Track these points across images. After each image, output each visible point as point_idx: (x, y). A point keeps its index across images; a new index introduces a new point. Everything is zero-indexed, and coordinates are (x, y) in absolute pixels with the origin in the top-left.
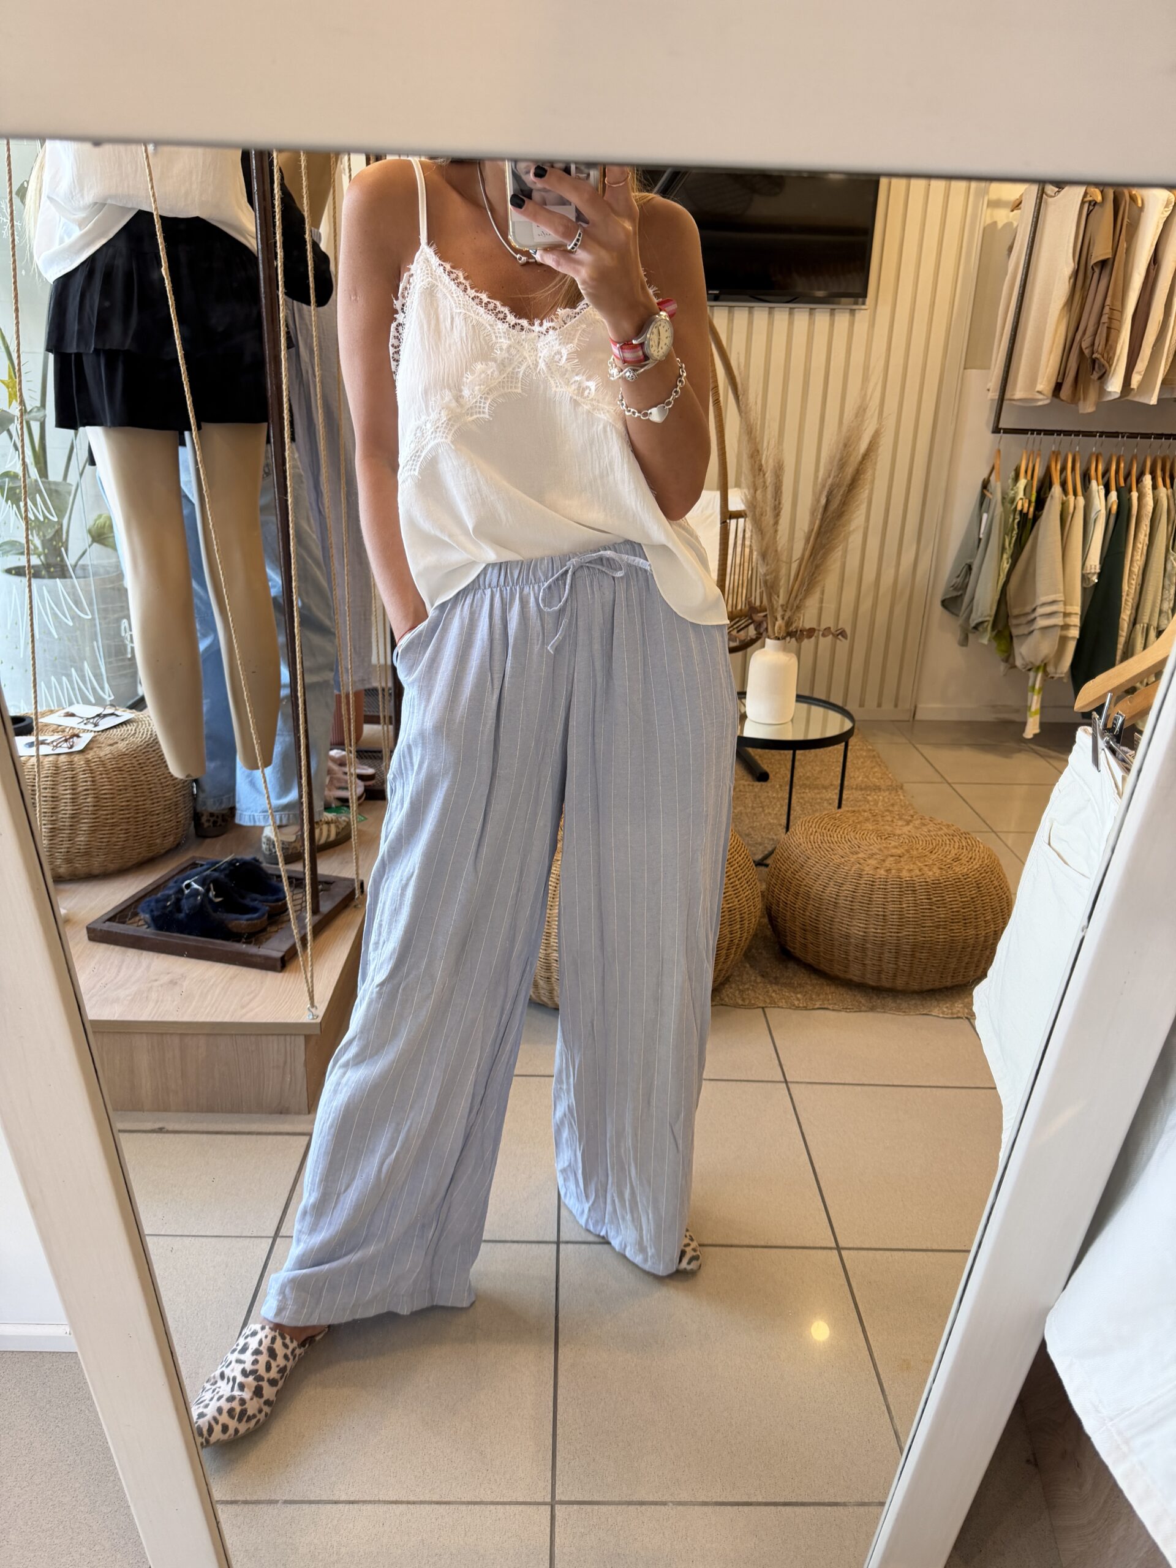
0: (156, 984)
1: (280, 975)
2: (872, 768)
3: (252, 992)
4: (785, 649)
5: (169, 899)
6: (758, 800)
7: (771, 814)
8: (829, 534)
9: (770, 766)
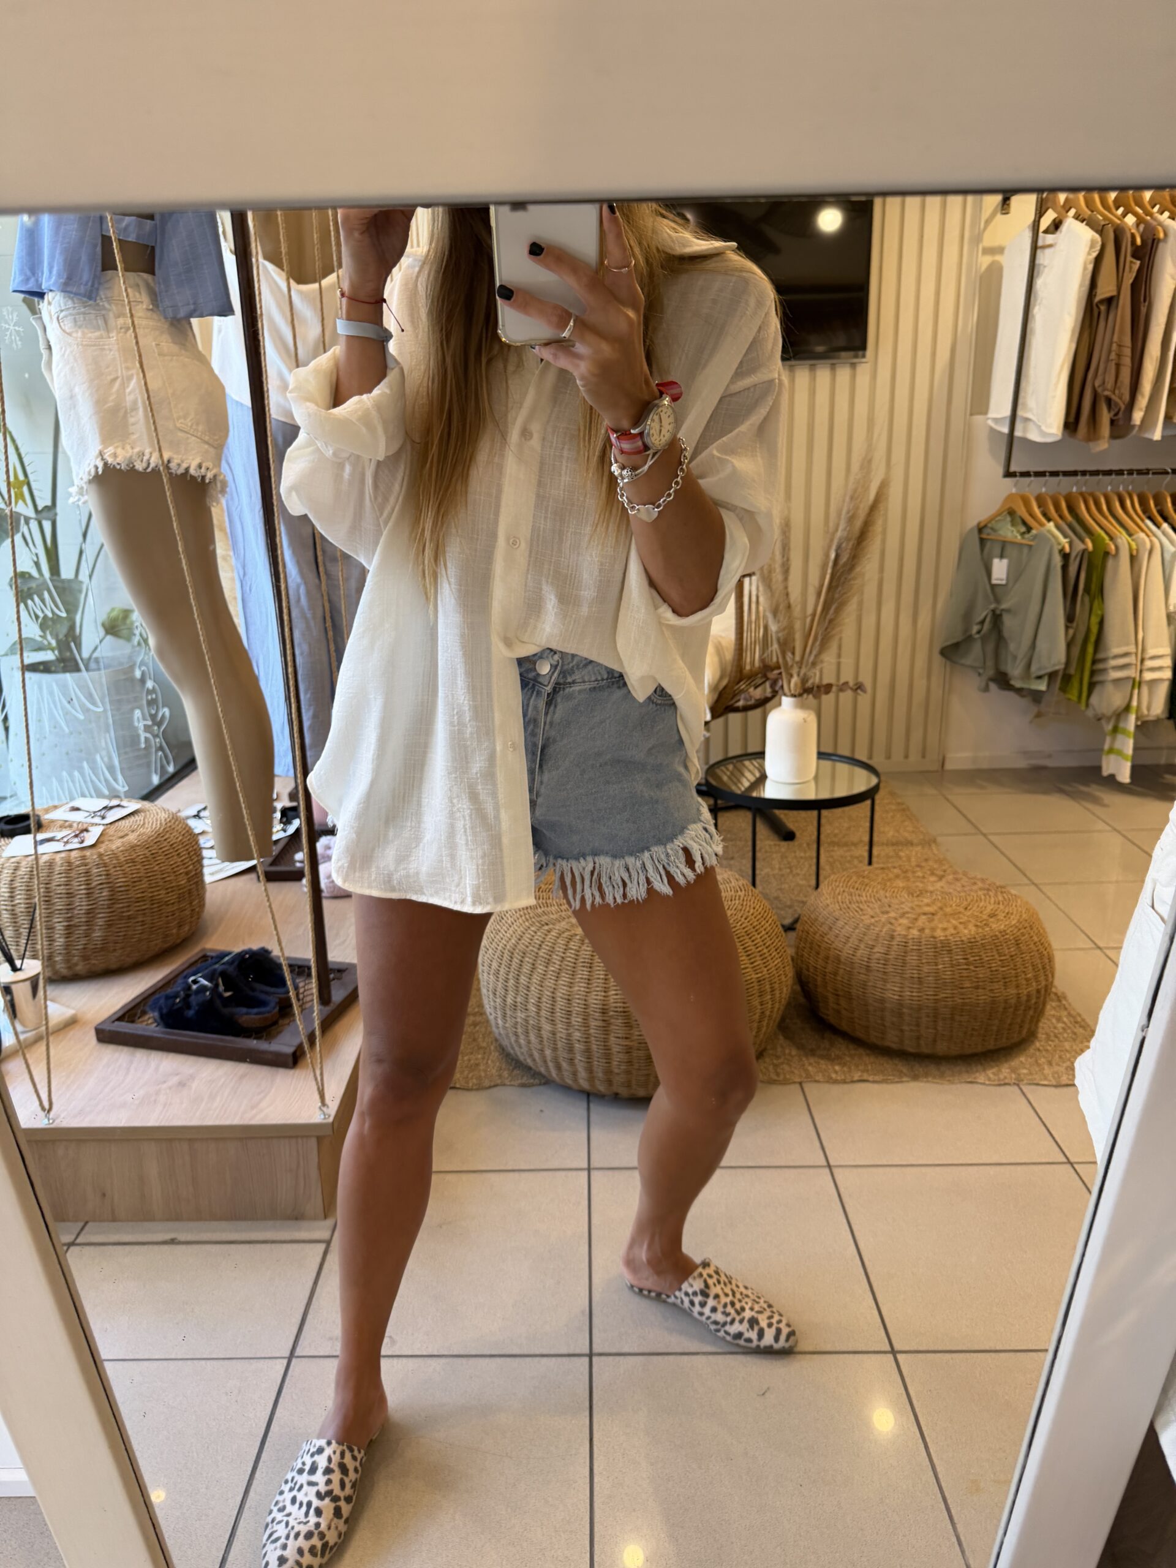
0: (164, 1086)
1: (291, 1072)
2: (903, 821)
3: (262, 1091)
4: (802, 706)
5: (176, 996)
6: (785, 862)
7: (798, 874)
8: (840, 588)
9: (795, 827)
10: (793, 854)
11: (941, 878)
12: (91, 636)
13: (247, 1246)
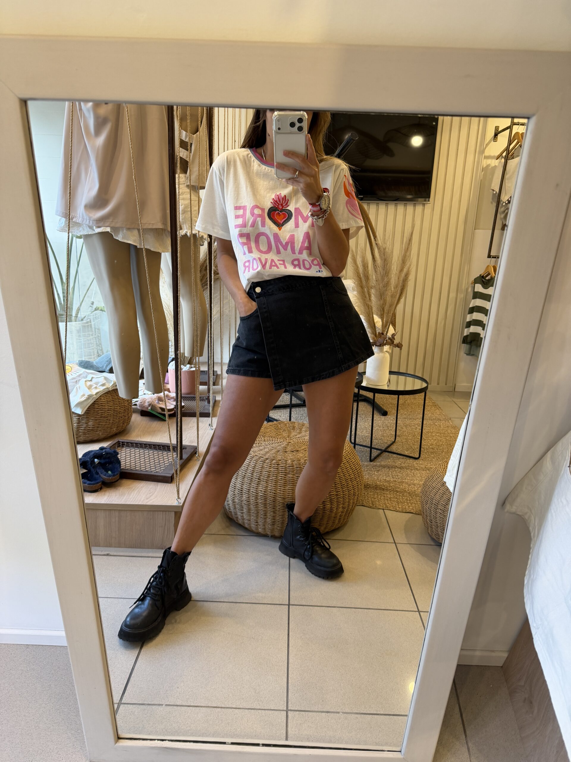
2: (435, 410)
3: (151, 493)
9: (387, 409)
10: (386, 421)
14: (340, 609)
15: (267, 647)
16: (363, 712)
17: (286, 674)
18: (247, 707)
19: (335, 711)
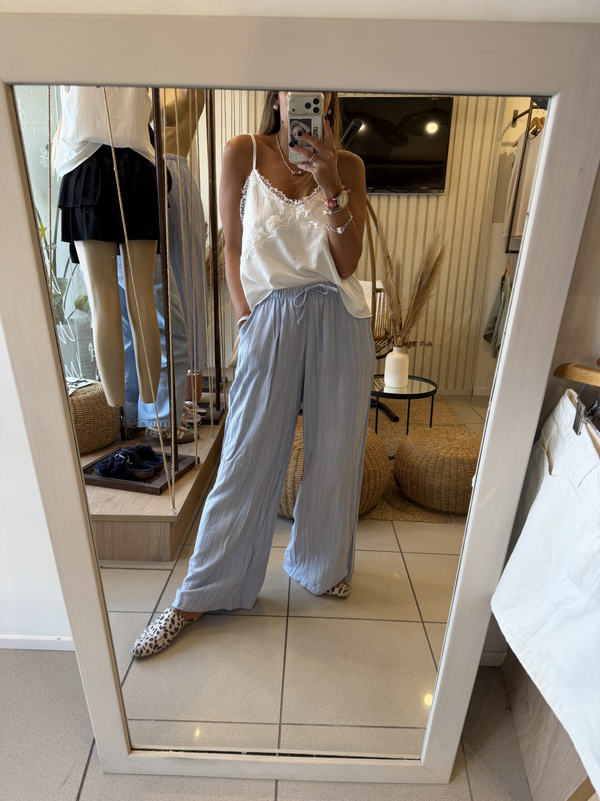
1: (159, 497)
2: (451, 416)
3: (146, 503)
4: (403, 352)
5: (108, 462)
6: (393, 430)
7: (399, 436)
8: (422, 296)
9: (400, 415)
10: (397, 428)
11: (463, 434)
12: (69, 308)
13: (135, 571)
14: (341, 620)
15: (262, 660)
16: (360, 725)
17: (281, 688)
18: (239, 722)
19: (330, 724)
